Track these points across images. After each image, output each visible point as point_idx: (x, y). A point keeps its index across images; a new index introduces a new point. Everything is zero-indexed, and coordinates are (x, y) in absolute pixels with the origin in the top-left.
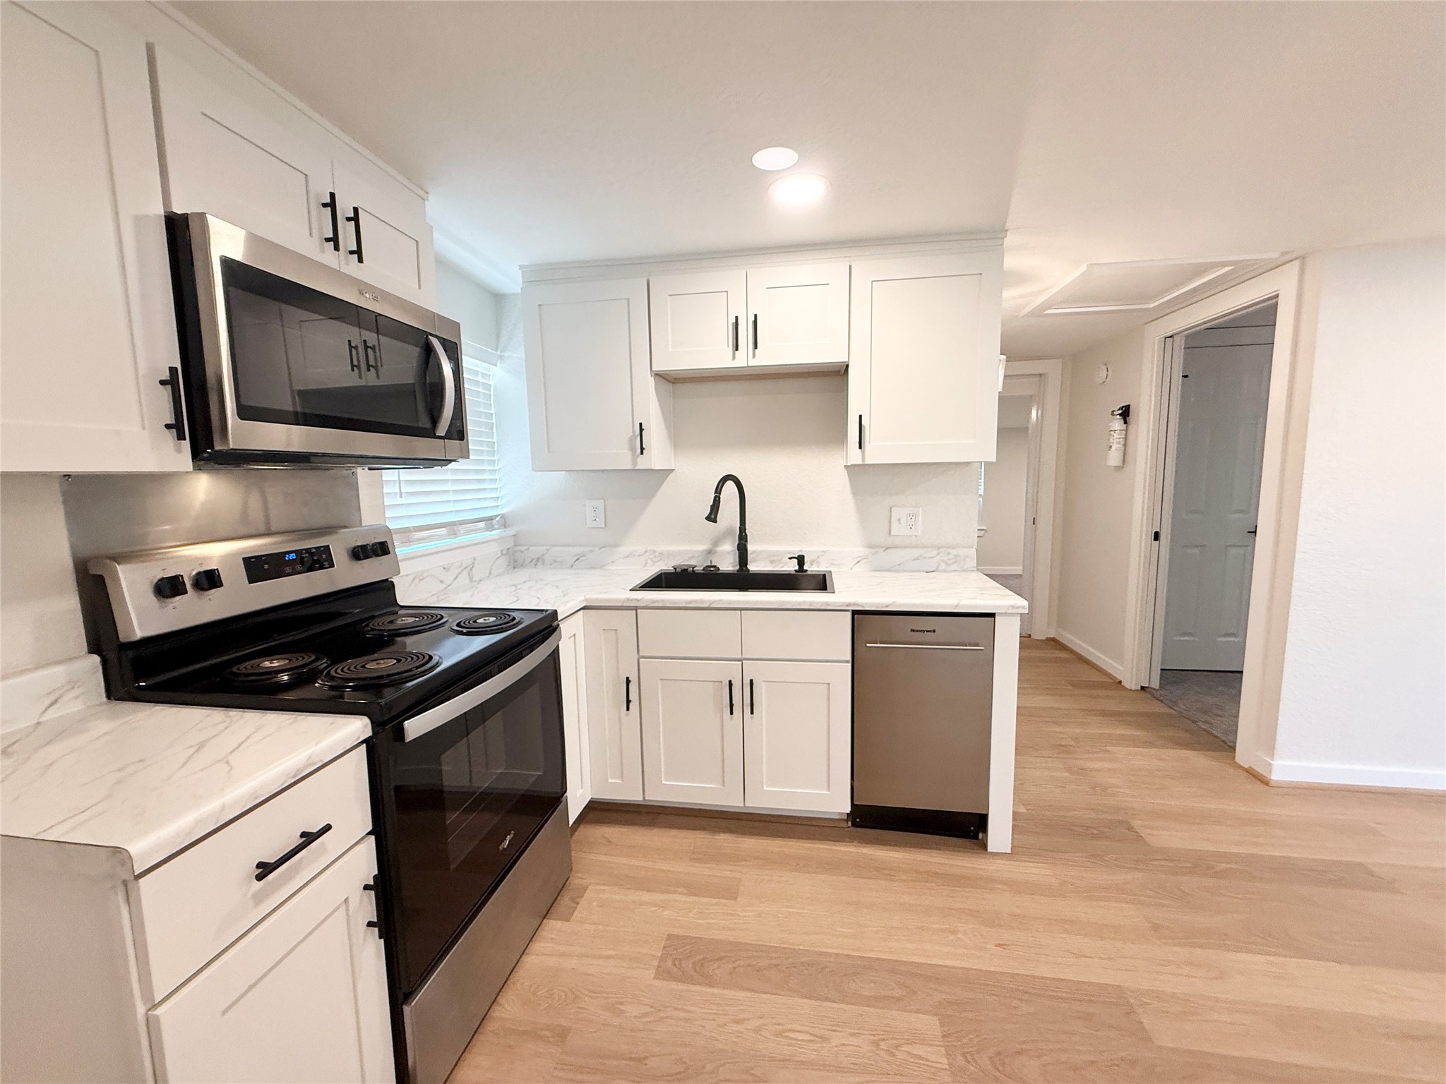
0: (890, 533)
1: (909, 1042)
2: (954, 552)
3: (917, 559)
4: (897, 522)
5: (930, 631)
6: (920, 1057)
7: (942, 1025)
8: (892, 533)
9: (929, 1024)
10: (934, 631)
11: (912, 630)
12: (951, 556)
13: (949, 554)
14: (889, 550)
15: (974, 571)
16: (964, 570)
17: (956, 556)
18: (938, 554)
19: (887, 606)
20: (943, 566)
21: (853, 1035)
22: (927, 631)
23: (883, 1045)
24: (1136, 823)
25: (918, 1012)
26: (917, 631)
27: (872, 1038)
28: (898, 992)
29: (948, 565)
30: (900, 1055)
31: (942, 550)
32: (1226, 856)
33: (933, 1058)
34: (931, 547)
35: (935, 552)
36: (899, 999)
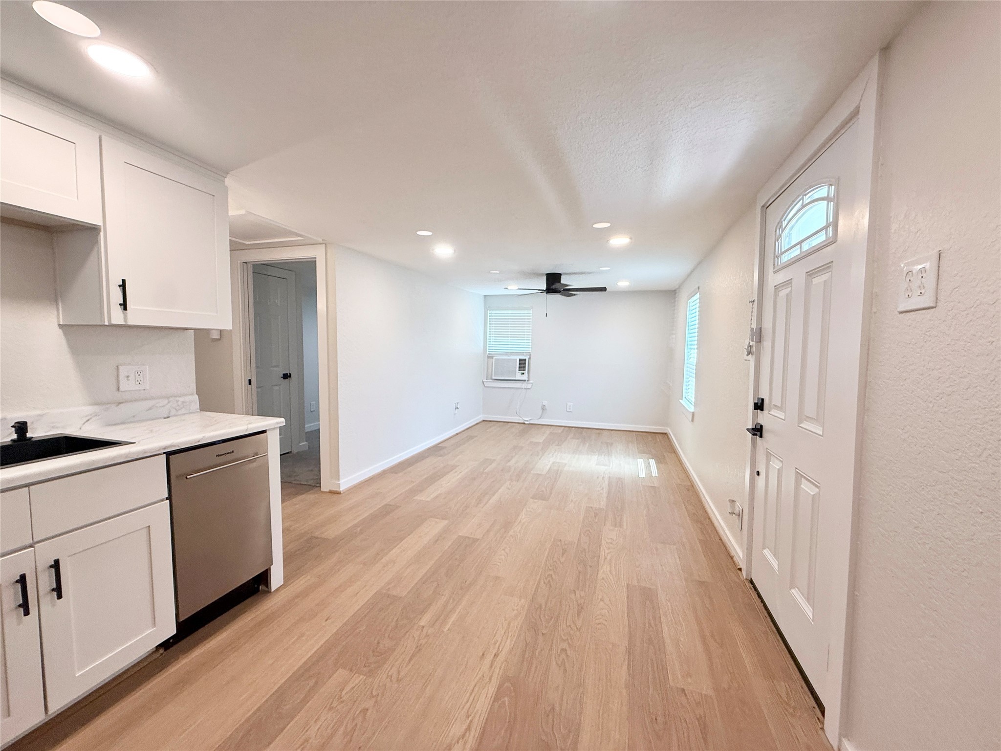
0: (118, 389)
1: (341, 691)
2: (181, 399)
3: (150, 409)
4: (126, 379)
5: (230, 453)
6: (353, 688)
7: (345, 668)
8: (122, 389)
9: (341, 674)
10: (233, 452)
11: (218, 456)
12: (179, 403)
13: (177, 401)
14: (122, 405)
15: (197, 412)
16: (191, 413)
17: (183, 402)
18: (169, 402)
19: (199, 441)
20: (173, 412)
21: (316, 721)
22: (228, 453)
23: (334, 705)
24: (316, 534)
25: (330, 677)
26: (221, 455)
27: (327, 709)
28: (312, 683)
29: (177, 410)
30: (344, 698)
31: (171, 399)
32: (356, 526)
33: (357, 682)
34: (160, 398)
35: (166, 401)
36: (316, 683)
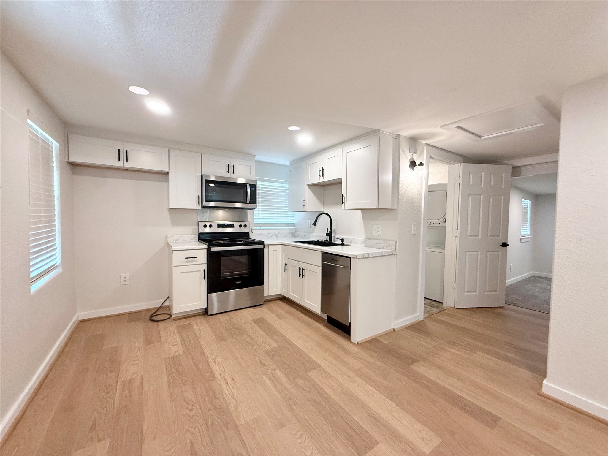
2: (388, 242)
4: (374, 230)
8: (373, 234)
26: (334, 260)
29: (386, 247)
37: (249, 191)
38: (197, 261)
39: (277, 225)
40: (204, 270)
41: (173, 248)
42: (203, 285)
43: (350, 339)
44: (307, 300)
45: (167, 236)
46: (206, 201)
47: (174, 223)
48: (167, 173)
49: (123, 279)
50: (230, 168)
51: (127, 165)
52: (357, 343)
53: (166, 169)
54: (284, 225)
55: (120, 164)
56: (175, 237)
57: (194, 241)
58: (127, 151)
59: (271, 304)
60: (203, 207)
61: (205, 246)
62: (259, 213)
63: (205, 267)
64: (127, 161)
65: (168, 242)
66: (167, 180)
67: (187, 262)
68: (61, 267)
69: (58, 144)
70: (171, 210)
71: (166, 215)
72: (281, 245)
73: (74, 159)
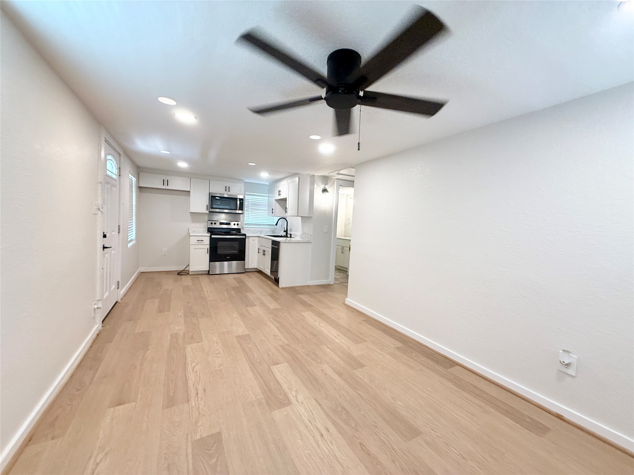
37: (238, 202)
38: (204, 243)
39: (261, 225)
40: (208, 248)
41: (190, 234)
42: (207, 256)
43: (278, 286)
44: (267, 269)
45: (189, 228)
46: (211, 208)
47: (194, 221)
48: (190, 191)
49: (163, 252)
50: (227, 189)
51: (167, 188)
52: (281, 287)
53: (189, 190)
54: (267, 225)
55: (164, 187)
56: (194, 229)
57: (205, 232)
58: (168, 180)
59: (249, 274)
60: (210, 212)
61: (209, 235)
62: (248, 217)
63: (208, 246)
64: (168, 185)
65: (189, 232)
66: (189, 195)
67: (198, 243)
68: (135, 240)
69: (135, 179)
70: (191, 213)
71: (189, 216)
72: (257, 237)
73: (141, 185)
